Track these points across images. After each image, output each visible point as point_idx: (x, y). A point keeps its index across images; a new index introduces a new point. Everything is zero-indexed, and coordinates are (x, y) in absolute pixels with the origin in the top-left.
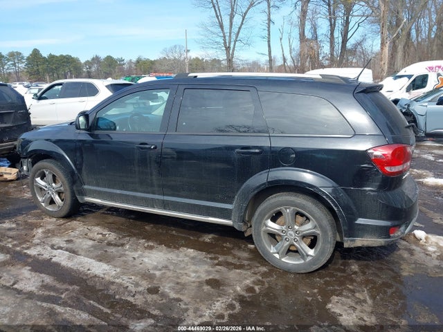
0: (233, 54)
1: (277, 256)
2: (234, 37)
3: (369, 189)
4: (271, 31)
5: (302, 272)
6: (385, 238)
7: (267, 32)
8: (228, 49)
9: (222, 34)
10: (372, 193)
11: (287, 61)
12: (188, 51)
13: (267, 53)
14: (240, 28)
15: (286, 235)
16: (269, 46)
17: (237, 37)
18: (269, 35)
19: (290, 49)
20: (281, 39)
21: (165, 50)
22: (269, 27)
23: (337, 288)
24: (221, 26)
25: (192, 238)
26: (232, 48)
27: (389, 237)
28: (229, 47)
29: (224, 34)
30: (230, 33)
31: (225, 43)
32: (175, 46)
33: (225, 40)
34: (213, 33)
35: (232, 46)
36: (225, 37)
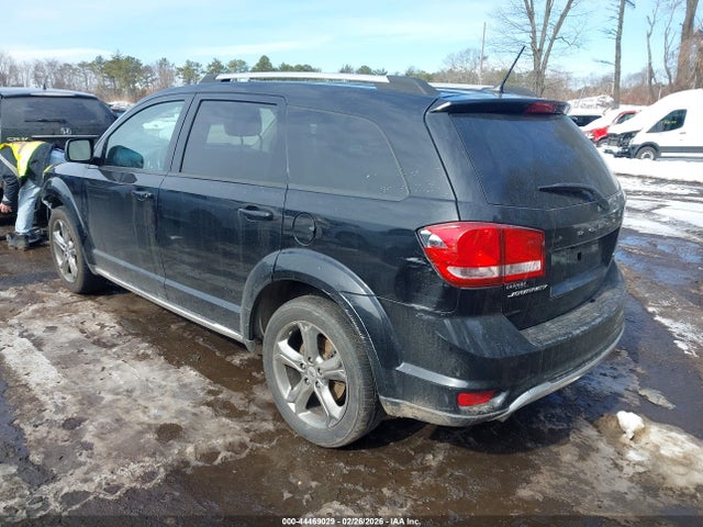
0: (546, 61)
1: (292, 406)
2: (550, 32)
3: (423, 307)
4: (624, 20)
5: (323, 444)
6: (450, 412)
7: (616, 22)
8: (537, 53)
9: (530, 28)
10: (426, 317)
11: (657, 76)
12: (485, 58)
13: (613, 60)
14: (563, 16)
15: (306, 373)
16: (618, 48)
17: (556, 32)
18: (620, 27)
19: (666, 53)
20: (649, 36)
21: (450, 57)
22: (622, 13)
23: (359, 488)
24: (531, 14)
25: (218, 354)
26: (544, 53)
27: (457, 411)
28: (540, 50)
29: (533, 27)
30: (545, 26)
31: (534, 42)
32: (468, 51)
33: (534, 38)
34: (514, 25)
35: (546, 47)
36: (534, 32)
